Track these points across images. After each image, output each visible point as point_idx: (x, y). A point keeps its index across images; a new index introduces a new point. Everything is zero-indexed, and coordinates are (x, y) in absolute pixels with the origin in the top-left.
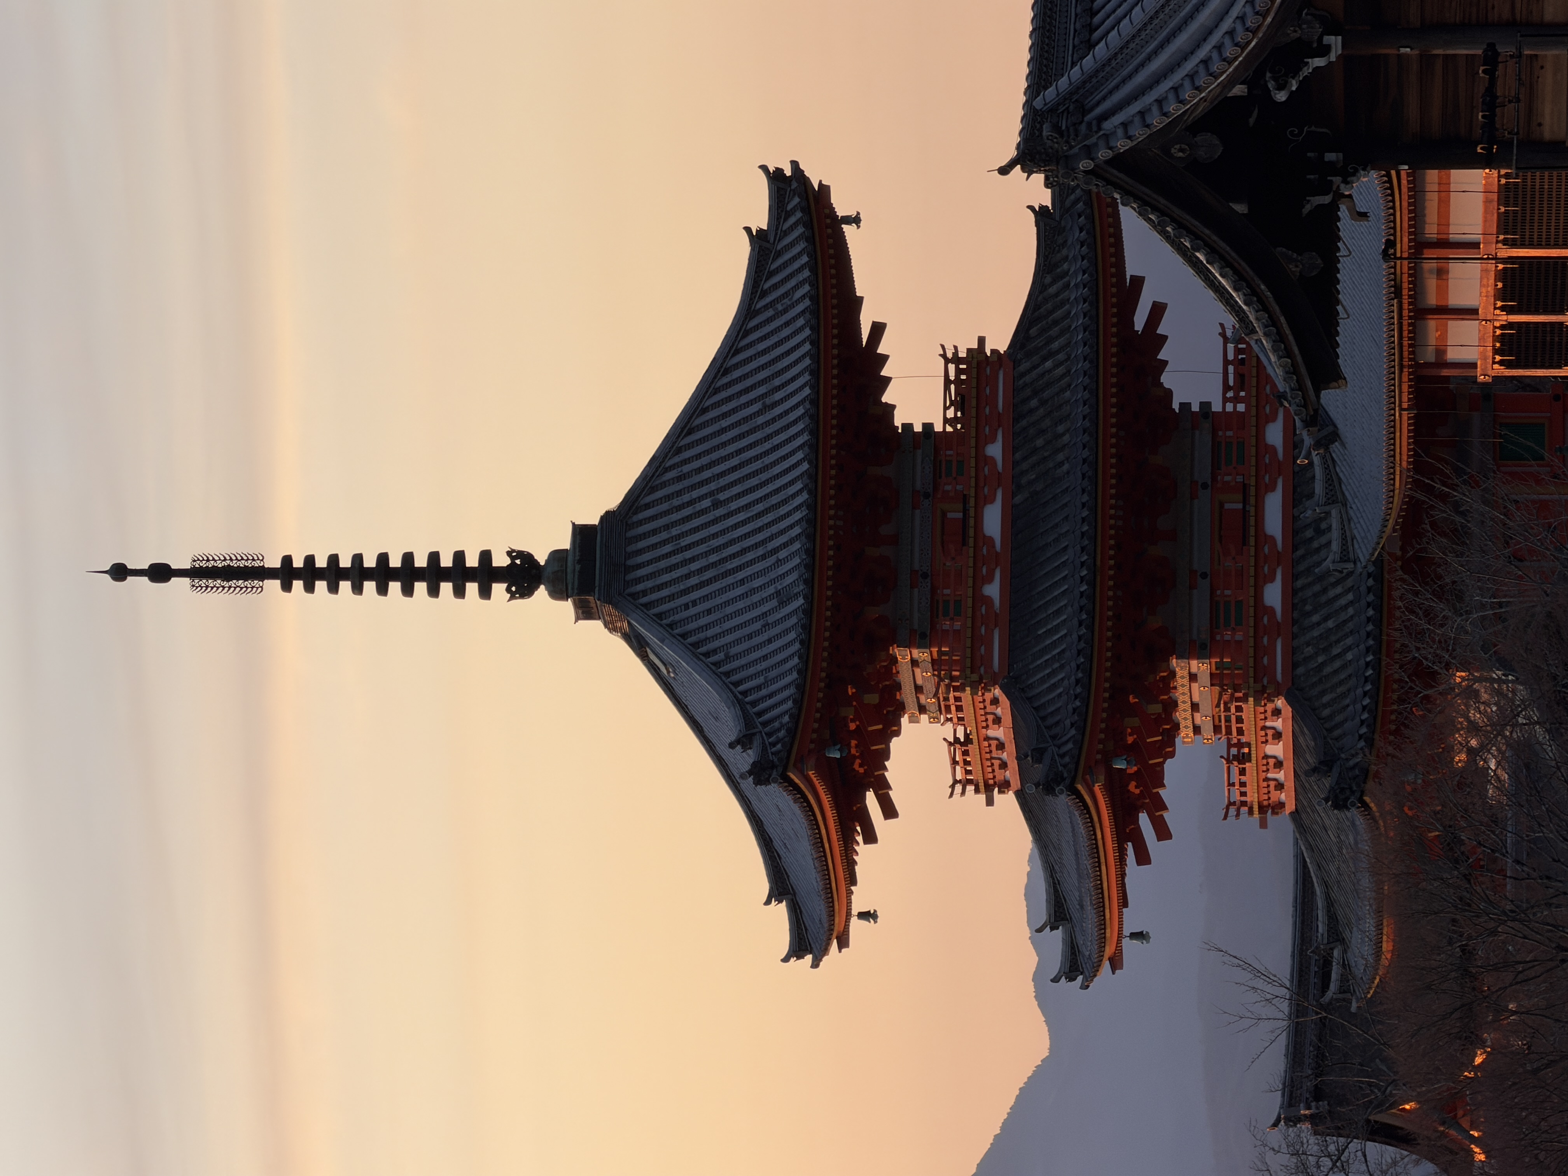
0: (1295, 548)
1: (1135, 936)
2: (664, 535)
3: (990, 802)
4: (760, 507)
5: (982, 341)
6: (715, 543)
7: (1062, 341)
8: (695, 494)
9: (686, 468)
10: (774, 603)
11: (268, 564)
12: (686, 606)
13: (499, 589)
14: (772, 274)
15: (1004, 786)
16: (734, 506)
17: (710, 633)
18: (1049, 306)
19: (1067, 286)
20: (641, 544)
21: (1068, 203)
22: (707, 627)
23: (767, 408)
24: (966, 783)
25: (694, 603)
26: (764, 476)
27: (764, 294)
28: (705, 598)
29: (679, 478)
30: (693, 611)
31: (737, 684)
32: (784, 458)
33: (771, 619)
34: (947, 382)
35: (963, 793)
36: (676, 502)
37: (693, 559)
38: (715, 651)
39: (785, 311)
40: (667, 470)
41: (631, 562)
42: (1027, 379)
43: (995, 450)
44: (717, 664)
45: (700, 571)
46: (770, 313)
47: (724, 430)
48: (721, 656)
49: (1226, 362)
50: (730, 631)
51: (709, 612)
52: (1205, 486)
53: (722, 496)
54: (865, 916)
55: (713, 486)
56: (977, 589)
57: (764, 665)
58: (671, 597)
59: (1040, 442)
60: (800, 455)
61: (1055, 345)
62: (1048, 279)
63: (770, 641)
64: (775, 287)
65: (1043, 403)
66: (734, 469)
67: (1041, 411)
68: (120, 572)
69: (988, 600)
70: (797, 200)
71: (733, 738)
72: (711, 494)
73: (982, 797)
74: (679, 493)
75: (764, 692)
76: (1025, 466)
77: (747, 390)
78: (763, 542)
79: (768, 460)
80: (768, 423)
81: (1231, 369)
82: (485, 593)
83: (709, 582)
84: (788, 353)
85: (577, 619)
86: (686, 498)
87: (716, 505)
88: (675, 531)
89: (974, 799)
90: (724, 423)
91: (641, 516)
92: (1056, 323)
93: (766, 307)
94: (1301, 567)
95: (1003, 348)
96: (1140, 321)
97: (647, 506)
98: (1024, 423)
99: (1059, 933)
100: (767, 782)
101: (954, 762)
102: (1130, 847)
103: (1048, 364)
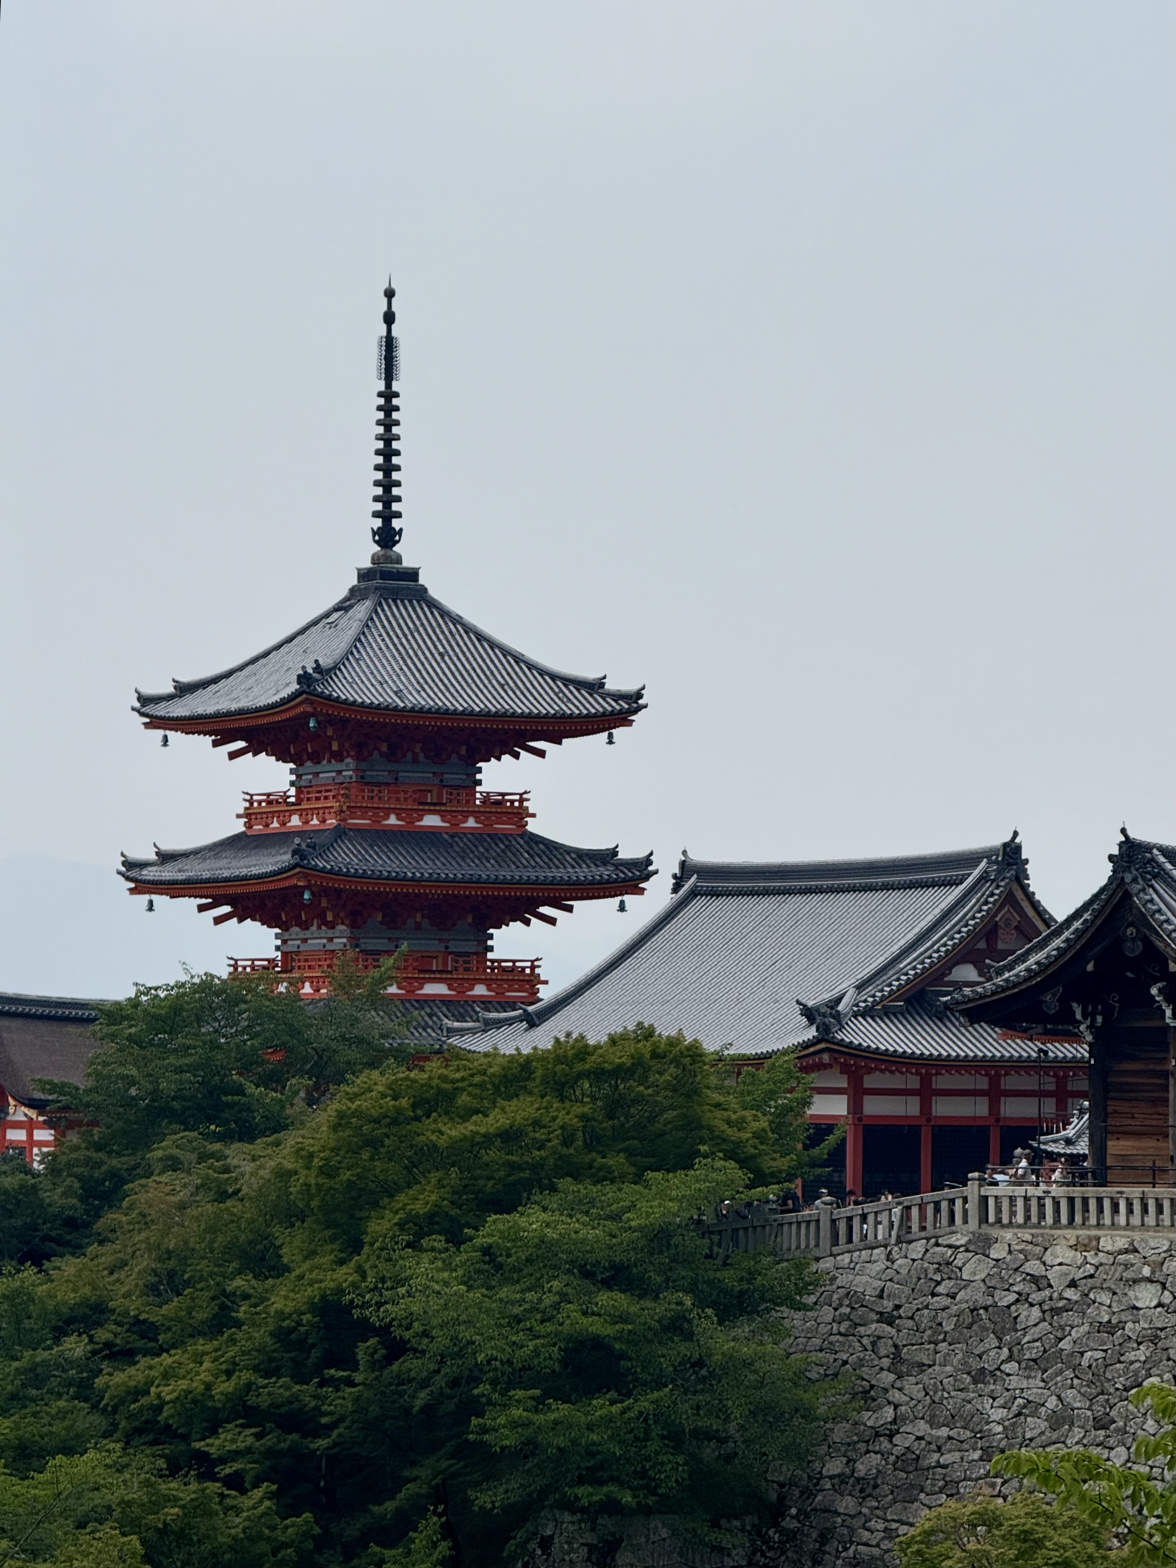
0: (417, 1001)
1: (151, 903)
2: (418, 623)
3: (239, 816)
4: (446, 681)
5: (533, 815)
6: (419, 653)
7: (541, 863)
8: (444, 642)
9: (457, 637)
10: (395, 689)
11: (394, 383)
12: (380, 635)
13: (378, 523)
14: (578, 690)
15: (249, 825)
16: (443, 665)
17: (368, 649)
18: (559, 856)
19: (573, 867)
20: (401, 608)
21: (621, 868)
22: (372, 647)
23: (502, 686)
24: (251, 802)
25: (383, 640)
26: (463, 683)
27: (566, 686)
28: (388, 647)
29: (451, 633)
30: (379, 639)
31: (344, 664)
32: (477, 696)
33: (385, 686)
34: (503, 795)
35: (245, 800)
36: (438, 631)
37: (408, 640)
38: (359, 652)
39: (559, 698)
40: (454, 625)
41: (399, 602)
42: (514, 842)
43: (471, 823)
44: (352, 653)
45: (402, 644)
46: (557, 690)
47: (484, 660)
48: (357, 656)
49: (514, 961)
50: (372, 661)
51: (380, 649)
52: (447, 948)
53: (446, 658)
54: (165, 740)
55: (451, 653)
56: (394, 810)
57: (359, 682)
58: (384, 627)
59: (481, 849)
60: (482, 706)
61: (538, 859)
62: (574, 856)
63: (373, 685)
64: (571, 692)
65: (503, 851)
66: (463, 666)
67: (498, 850)
68: (390, 294)
69: (387, 817)
70: (626, 706)
71: (321, 663)
72: (447, 652)
73: (241, 811)
74: (443, 632)
75: (344, 681)
76: (465, 840)
77: (508, 674)
78: (427, 683)
79: (473, 686)
80: (493, 686)
81: (510, 964)
82: (376, 514)
83: (397, 650)
84: (536, 699)
85: (359, 570)
86: (441, 637)
87: (440, 654)
88: (421, 629)
89: (241, 806)
90: (488, 660)
91: (426, 609)
92: (550, 860)
93: (558, 687)
95: (529, 828)
96: (545, 910)
97: (432, 613)
98: (489, 840)
99: (153, 857)
100: (299, 682)
101: (269, 795)
102: (209, 900)
103: (526, 855)
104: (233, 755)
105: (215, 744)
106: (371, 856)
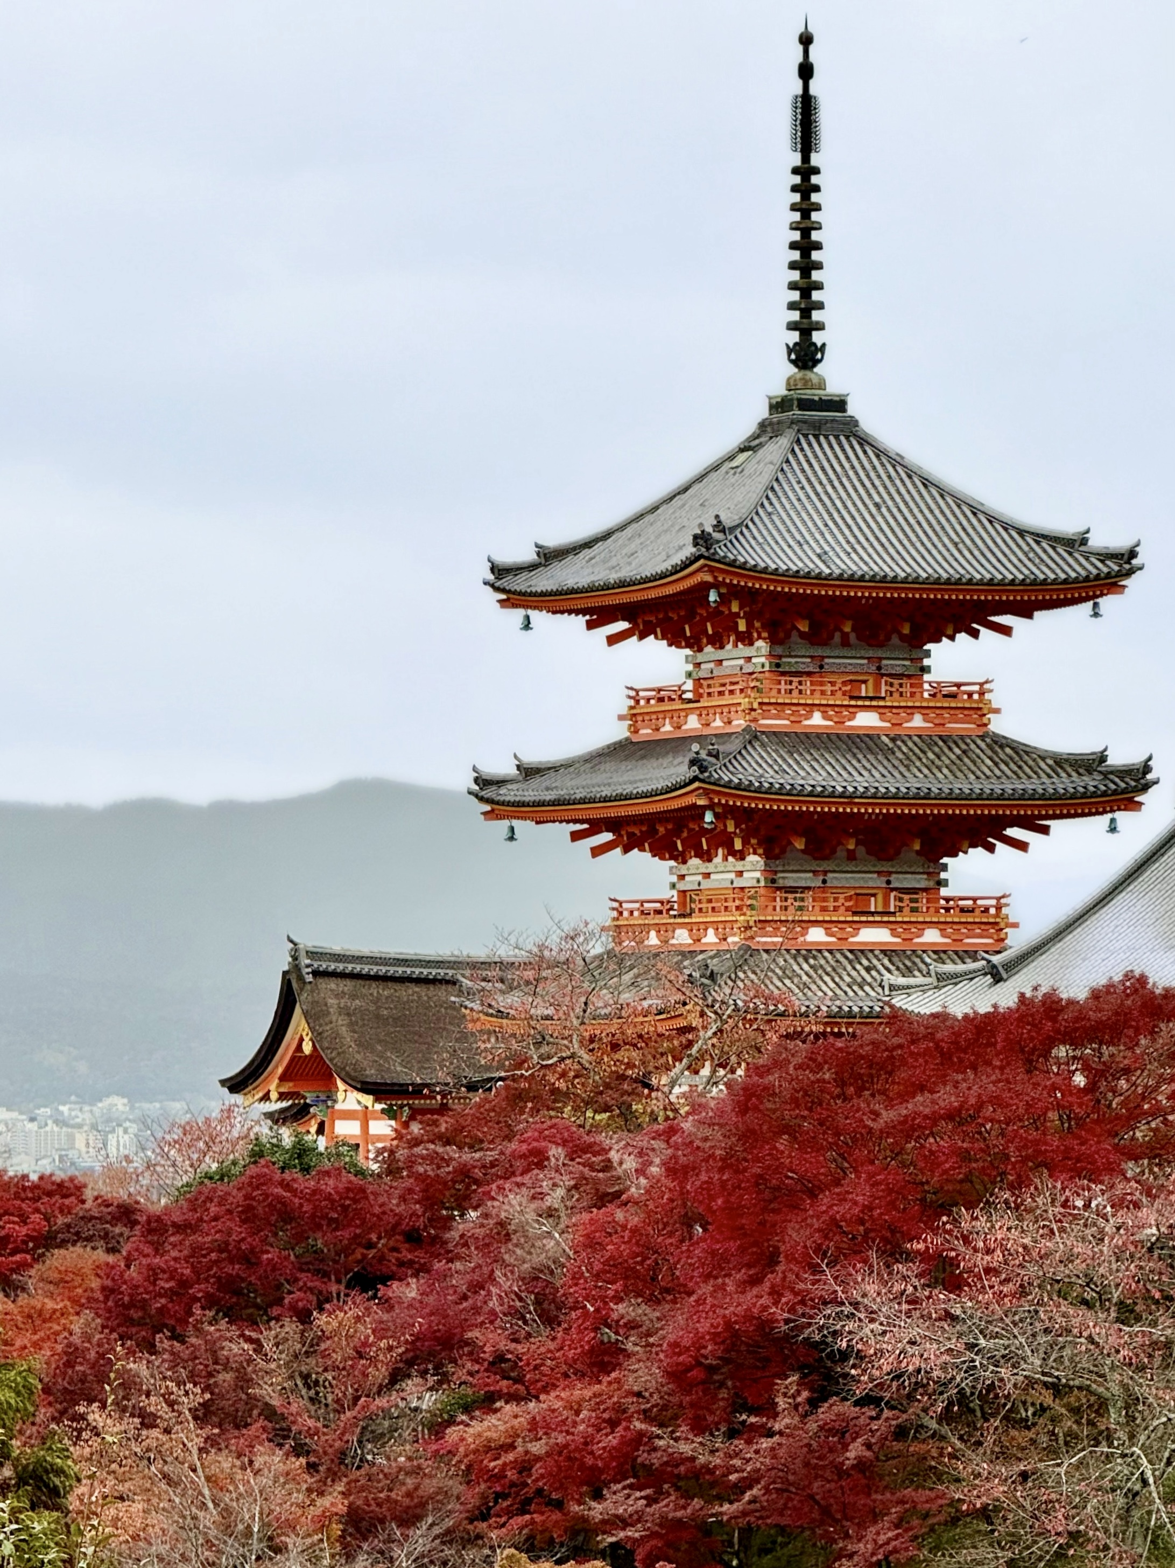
0: (851, 951)
1: (512, 830)
2: (847, 465)
3: (621, 718)
4: (883, 540)
5: (997, 711)
6: (849, 504)
7: (1009, 773)
8: (881, 489)
9: (898, 482)
10: (819, 551)
12: (799, 482)
13: (794, 337)
14: (1054, 548)
15: (633, 730)
16: (879, 519)
17: (784, 500)
18: (1031, 763)
19: (1049, 776)
20: (825, 446)
21: (1111, 777)
22: (788, 498)
23: (956, 544)
24: (637, 700)
25: (803, 488)
26: (905, 542)
27: (1038, 543)
28: (808, 497)
29: (889, 477)
30: (797, 487)
31: (752, 520)
32: (923, 557)
33: (806, 547)
34: (958, 685)
35: (630, 697)
36: (872, 474)
37: (834, 487)
38: (771, 504)
39: (1030, 559)
40: (894, 467)
41: (822, 438)
42: (973, 746)
43: (917, 721)
44: (762, 505)
45: (827, 493)
46: (1026, 548)
47: (931, 511)
48: (770, 509)
49: (975, 900)
50: (789, 515)
51: (799, 500)
52: (888, 882)
53: (884, 510)
54: (527, 622)
55: (890, 503)
56: (818, 707)
57: (772, 543)
58: (803, 471)
59: (931, 756)
60: (930, 571)
61: (1003, 766)
62: (1050, 762)
63: (790, 546)
64: (1045, 551)
65: (959, 757)
66: (906, 519)
67: (953, 757)
68: (806, 40)
69: (809, 716)
70: (1116, 568)
71: (723, 518)
72: (884, 502)
73: (625, 711)
74: (879, 477)
75: (753, 542)
76: (910, 744)
77: (964, 529)
78: (859, 542)
79: (918, 545)
80: (945, 545)
81: (970, 902)
82: (791, 326)
83: (821, 500)
84: (999, 561)
85: (770, 398)
86: (877, 482)
87: (877, 505)
88: (851, 473)
89: (623, 705)
90: (937, 512)
91: (857, 447)
92: (1020, 767)
93: (1028, 544)
94: (838, 956)
95: (992, 727)
96: (1014, 832)
97: (865, 452)
98: (941, 743)
99: (513, 771)
100: (696, 544)
101: (660, 690)
102: (586, 826)
103: (989, 763)
104: (613, 640)
105: (591, 625)
106: (790, 766)
